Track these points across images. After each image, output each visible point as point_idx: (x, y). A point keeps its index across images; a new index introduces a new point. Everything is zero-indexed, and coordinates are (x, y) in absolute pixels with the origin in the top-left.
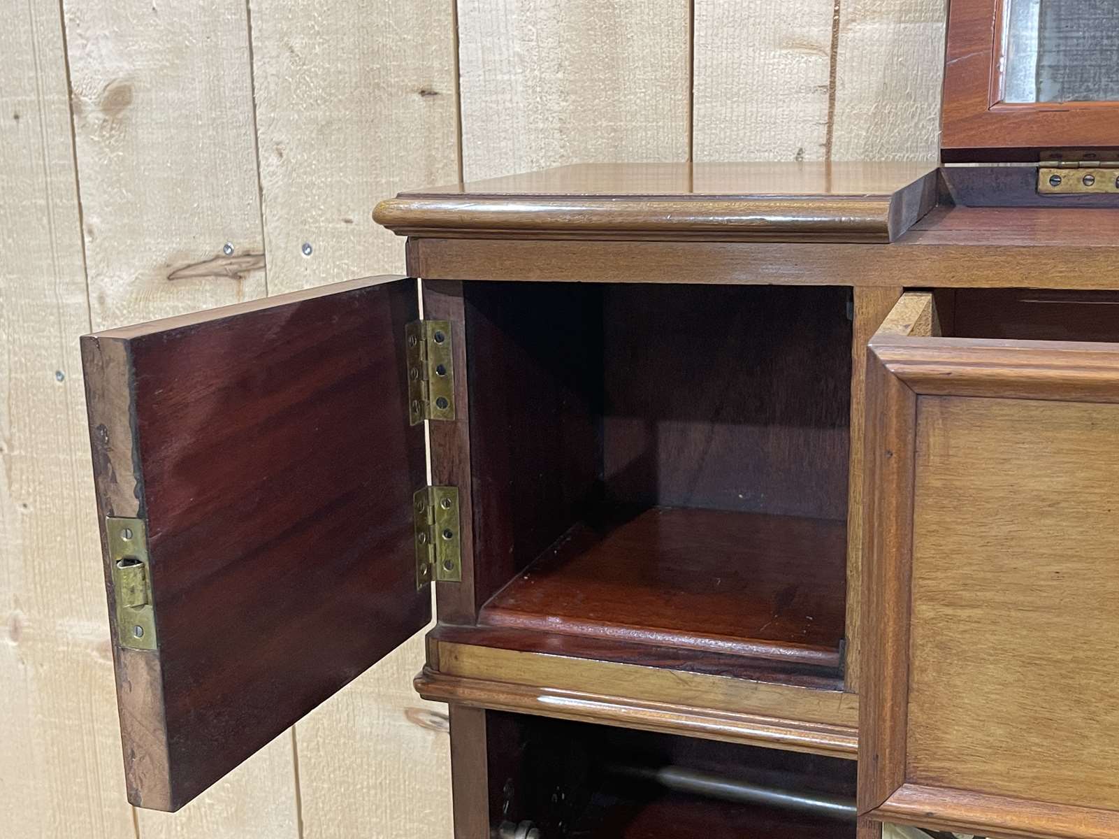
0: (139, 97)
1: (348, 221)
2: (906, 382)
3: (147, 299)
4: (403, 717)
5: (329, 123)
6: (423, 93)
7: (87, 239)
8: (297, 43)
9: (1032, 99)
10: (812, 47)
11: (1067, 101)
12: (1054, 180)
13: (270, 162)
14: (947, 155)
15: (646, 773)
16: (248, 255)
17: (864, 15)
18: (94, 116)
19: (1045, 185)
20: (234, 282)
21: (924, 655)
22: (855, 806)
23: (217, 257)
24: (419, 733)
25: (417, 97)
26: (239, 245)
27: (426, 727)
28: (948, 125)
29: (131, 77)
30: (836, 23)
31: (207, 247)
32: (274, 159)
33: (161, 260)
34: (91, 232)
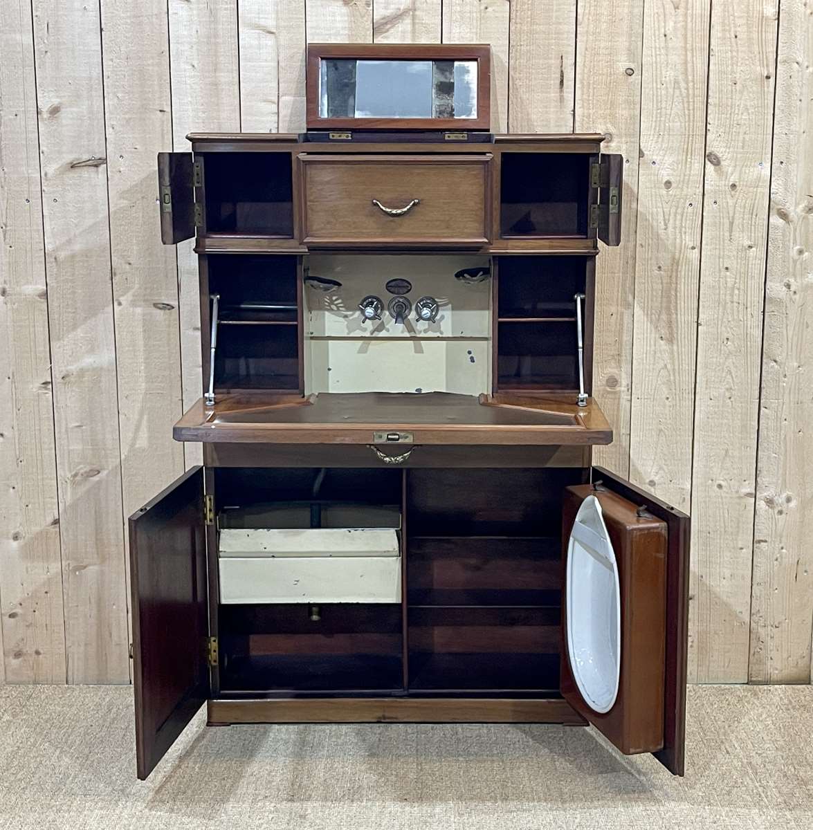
0: (63, 110)
1: (136, 148)
2: (303, 161)
3: (63, 174)
4: (152, 306)
5: (130, 119)
6: (161, 111)
7: (41, 155)
8: (120, 95)
9: (326, 116)
10: (274, 103)
11: (334, 118)
12: (333, 136)
13: (109, 130)
14: (308, 130)
15: (237, 306)
16: (100, 159)
17: (285, 95)
18: (45, 115)
19: (331, 137)
20: (95, 168)
21: (309, 211)
22: (296, 305)
23: (89, 160)
24: (159, 311)
25: (159, 112)
26: (98, 156)
27: (160, 309)
28: (308, 123)
29: (60, 103)
30: (278, 96)
31: (85, 157)
32: (111, 129)
33: (69, 161)
34: (43, 152)
